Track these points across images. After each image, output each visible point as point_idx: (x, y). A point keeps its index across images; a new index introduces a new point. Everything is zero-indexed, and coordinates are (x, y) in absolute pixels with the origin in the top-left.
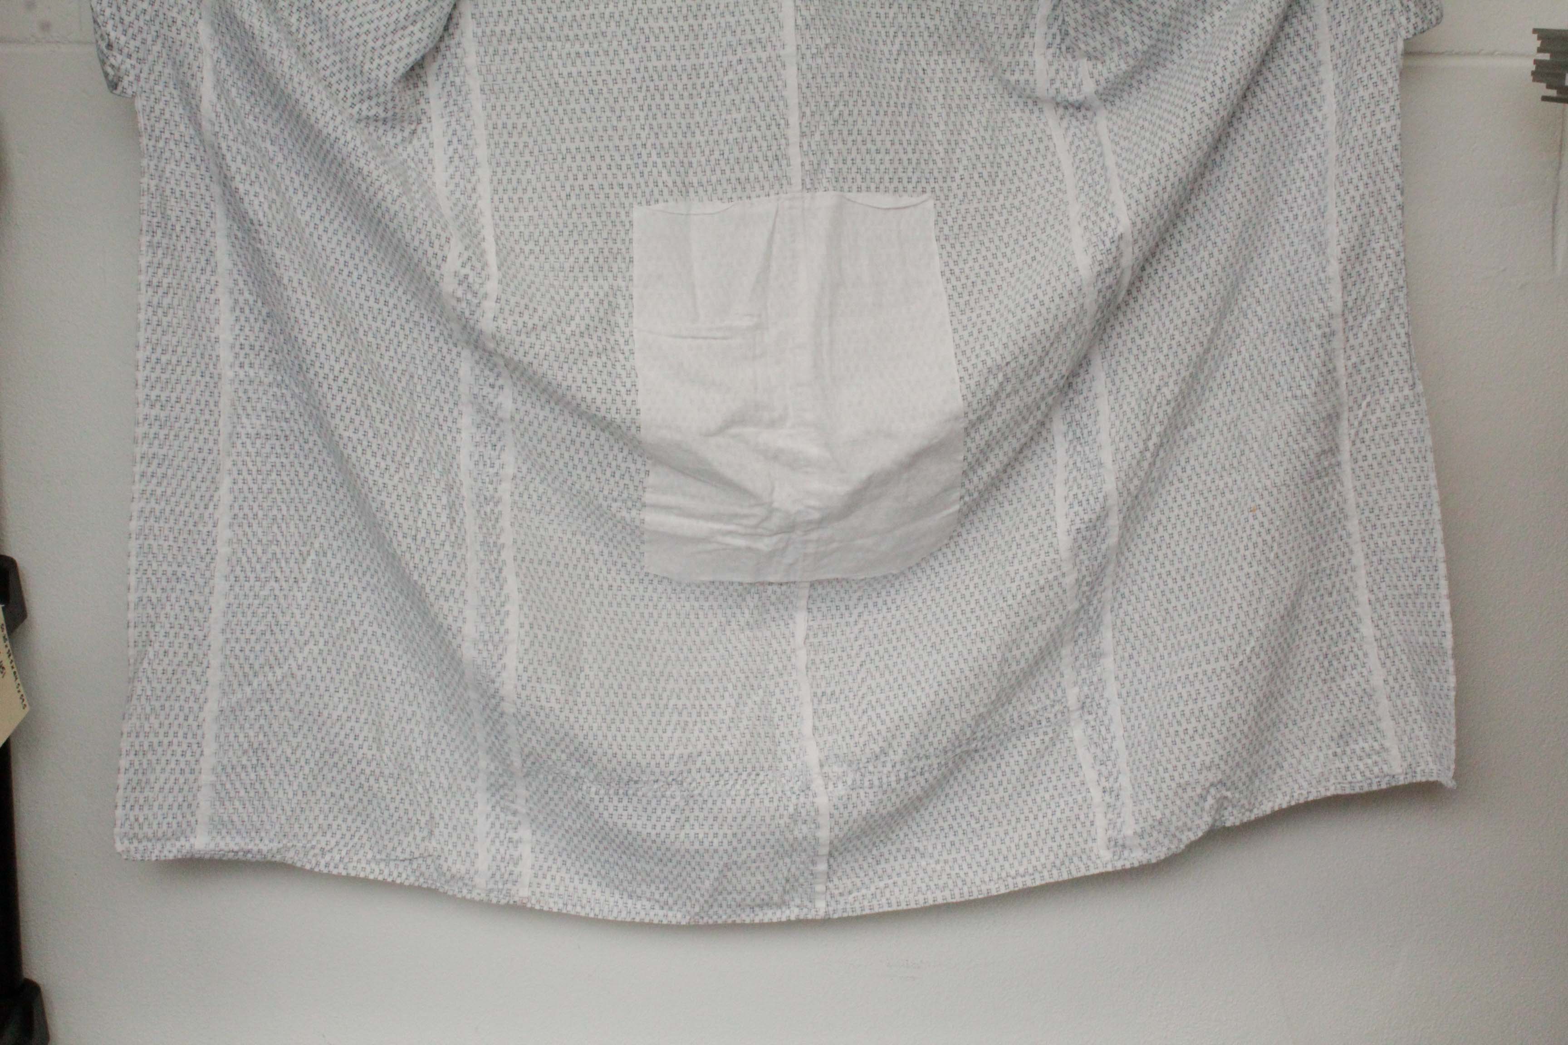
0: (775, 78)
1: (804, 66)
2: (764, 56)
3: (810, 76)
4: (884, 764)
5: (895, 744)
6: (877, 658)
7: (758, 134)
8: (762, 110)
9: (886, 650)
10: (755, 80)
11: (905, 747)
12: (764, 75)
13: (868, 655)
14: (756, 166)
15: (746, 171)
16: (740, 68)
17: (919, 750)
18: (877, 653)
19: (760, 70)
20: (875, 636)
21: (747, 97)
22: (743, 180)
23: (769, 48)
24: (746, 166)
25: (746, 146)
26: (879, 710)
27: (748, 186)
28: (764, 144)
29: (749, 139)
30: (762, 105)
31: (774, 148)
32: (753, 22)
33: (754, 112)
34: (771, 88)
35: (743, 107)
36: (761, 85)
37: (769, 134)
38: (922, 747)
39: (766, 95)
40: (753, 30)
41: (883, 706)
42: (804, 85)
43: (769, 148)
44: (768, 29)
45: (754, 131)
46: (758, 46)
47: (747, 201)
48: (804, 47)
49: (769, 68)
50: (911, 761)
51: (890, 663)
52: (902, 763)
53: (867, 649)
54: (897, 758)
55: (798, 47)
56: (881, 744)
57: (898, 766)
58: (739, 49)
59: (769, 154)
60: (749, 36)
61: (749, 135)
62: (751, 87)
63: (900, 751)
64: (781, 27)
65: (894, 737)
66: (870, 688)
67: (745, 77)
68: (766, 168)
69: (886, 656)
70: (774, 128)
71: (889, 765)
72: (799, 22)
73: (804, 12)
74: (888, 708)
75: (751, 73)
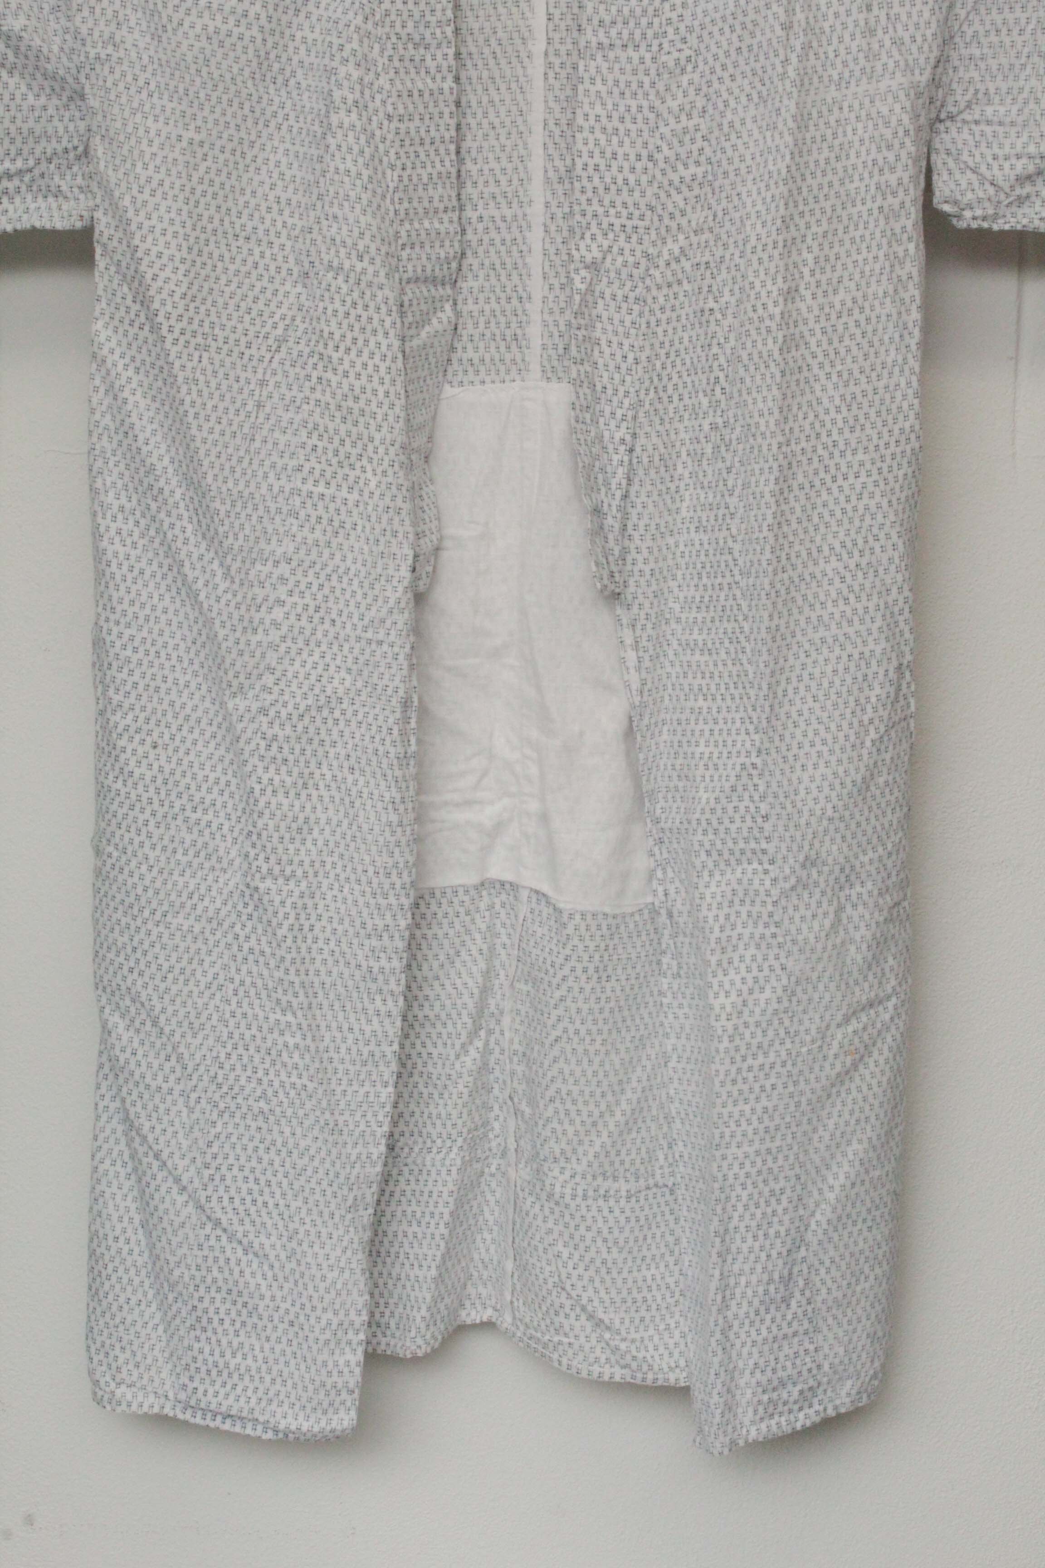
0: (520, 241)
1: (553, 228)
2: (508, 213)
3: (559, 240)
4: (562, 1170)
5: (580, 1150)
6: (576, 1040)
7: (497, 307)
8: (503, 278)
9: (589, 1032)
10: (498, 241)
11: (591, 1157)
12: (508, 238)
13: (565, 1031)
14: (493, 345)
15: (482, 350)
16: (480, 227)
17: (607, 1167)
18: (577, 1032)
19: (504, 230)
20: (579, 1011)
21: (487, 262)
22: (476, 361)
23: (515, 205)
24: (481, 345)
25: (482, 320)
26: (569, 1105)
27: (482, 369)
28: (503, 320)
29: (487, 312)
30: (503, 273)
31: (514, 325)
32: (498, 172)
33: (493, 280)
34: (515, 253)
35: (481, 274)
36: (503, 249)
37: (508, 307)
38: (612, 1163)
39: (508, 261)
40: (497, 182)
41: (574, 1102)
42: (552, 251)
43: (508, 325)
44: (515, 182)
45: (494, 305)
46: (503, 202)
47: (479, 387)
48: (554, 203)
49: (514, 229)
50: (594, 1177)
51: (591, 1049)
52: (584, 1177)
53: (566, 1023)
54: (579, 1169)
55: (547, 205)
56: (563, 1145)
57: (578, 1179)
58: (481, 204)
59: (508, 333)
60: (492, 188)
61: (487, 308)
62: (492, 250)
63: (584, 1162)
64: (530, 179)
65: (580, 1142)
66: (561, 1072)
67: (486, 239)
68: (503, 349)
69: (588, 1039)
70: (515, 301)
71: (568, 1174)
72: (551, 174)
73: (558, 163)
74: (580, 1106)
75: (493, 234)
